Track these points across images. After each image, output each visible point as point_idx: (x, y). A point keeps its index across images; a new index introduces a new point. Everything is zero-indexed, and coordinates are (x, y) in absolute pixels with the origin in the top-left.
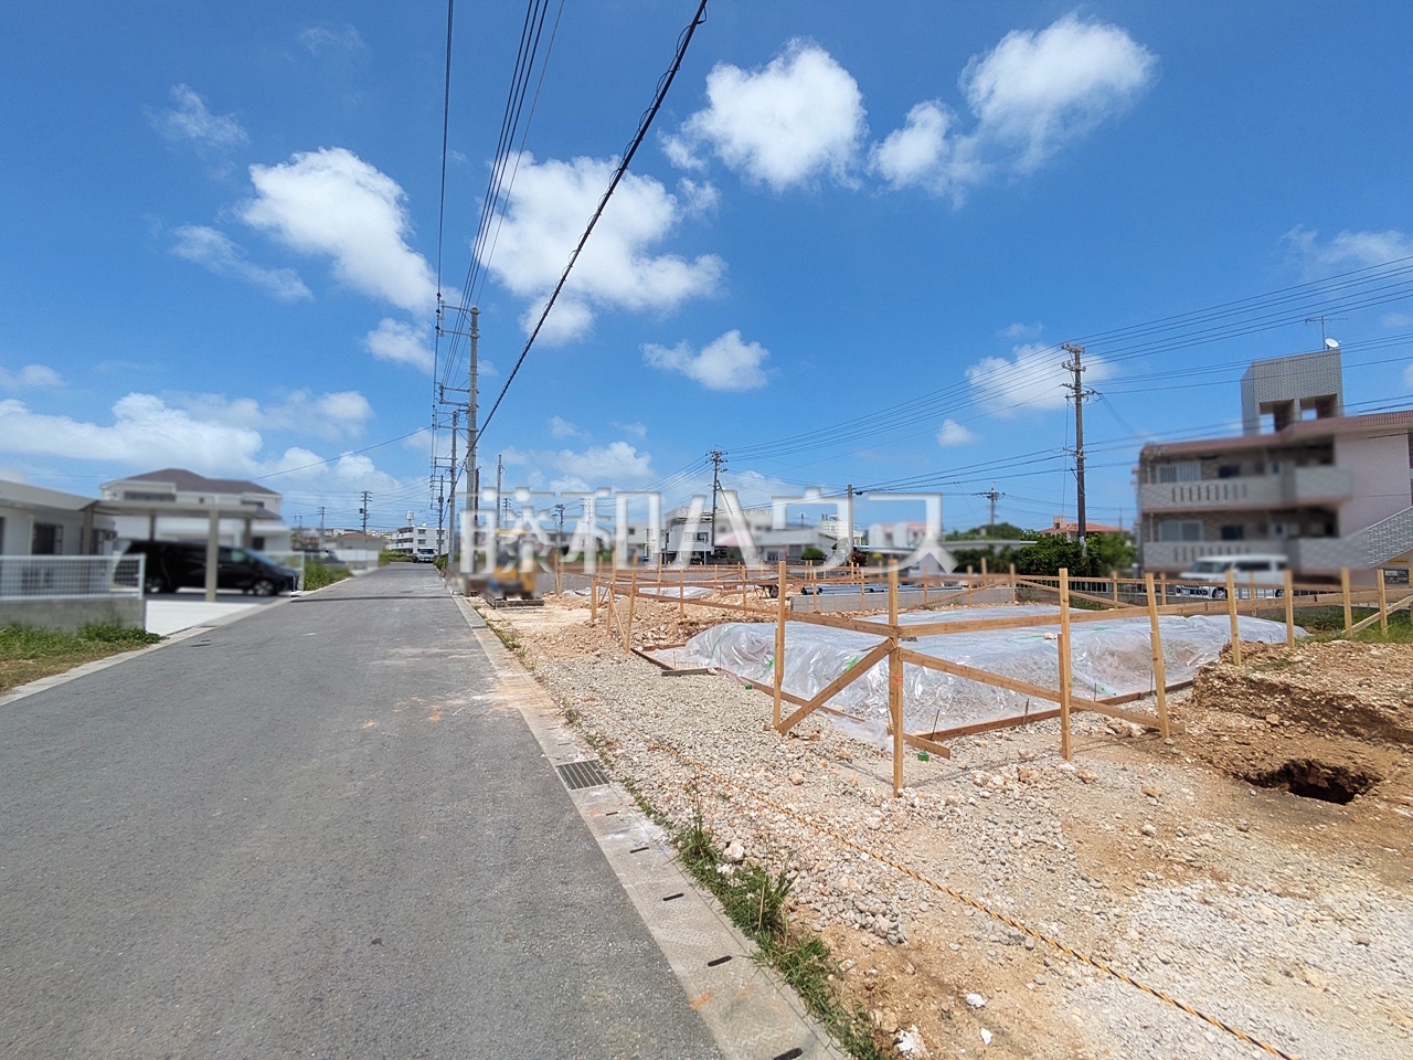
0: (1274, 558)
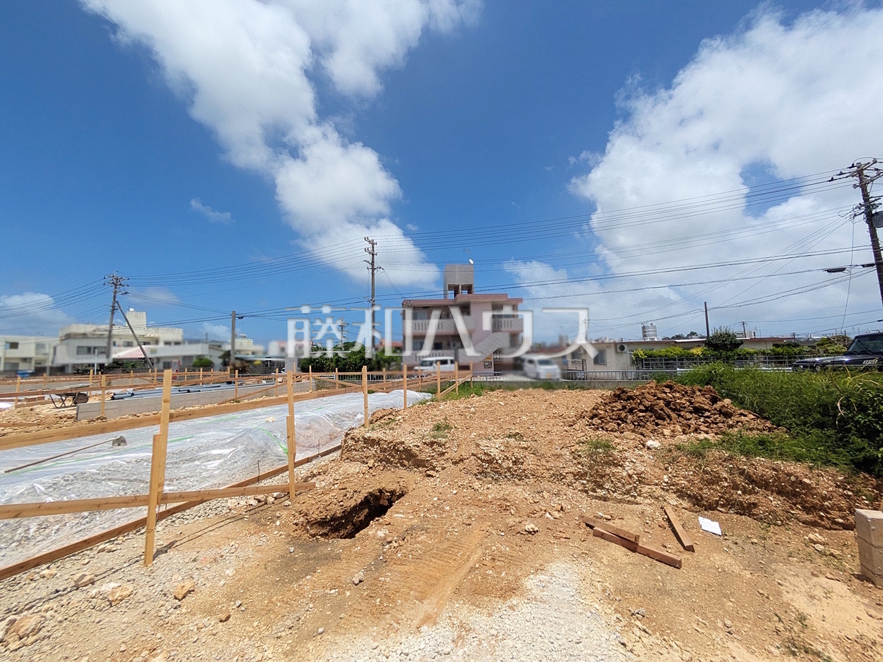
0: (449, 358)
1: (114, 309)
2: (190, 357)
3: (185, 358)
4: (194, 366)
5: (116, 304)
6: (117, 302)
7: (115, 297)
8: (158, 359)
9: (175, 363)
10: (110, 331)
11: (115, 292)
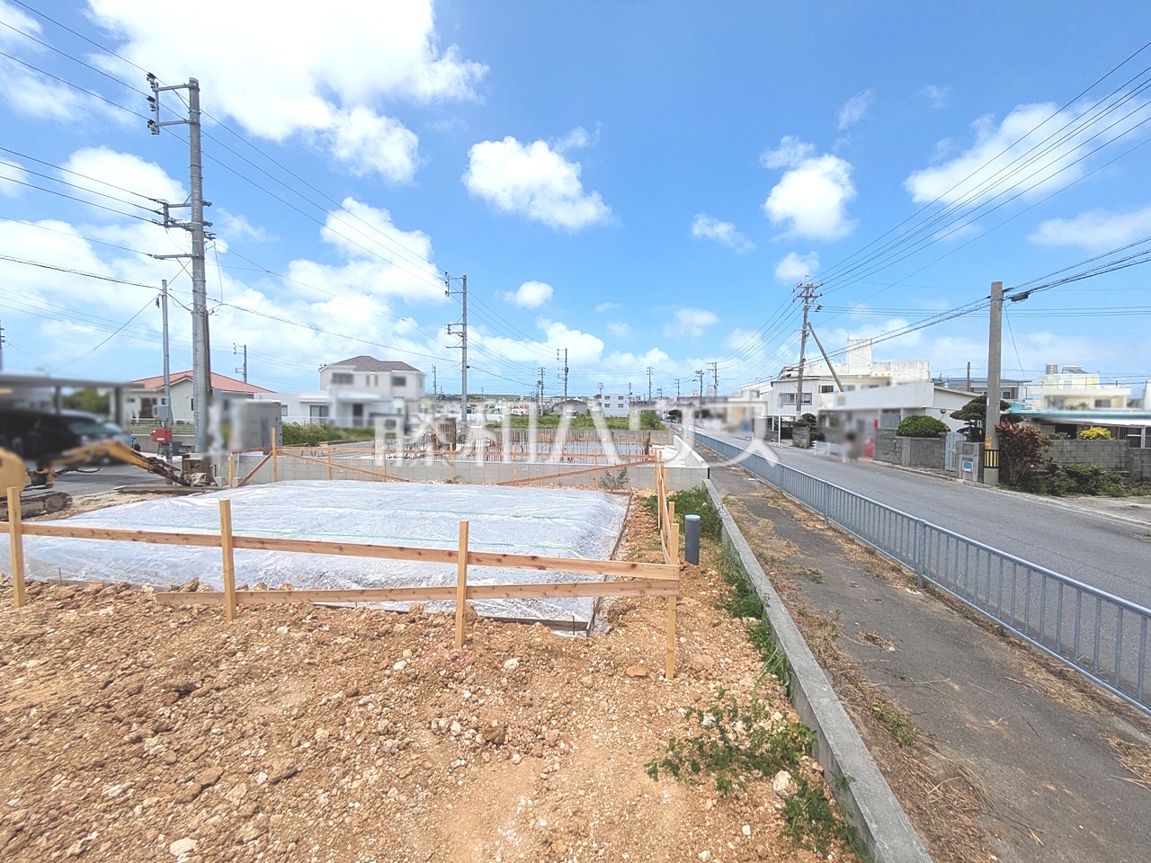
1: (805, 336)
5: (808, 328)
6: (809, 324)
7: (805, 317)
8: (850, 414)
9: (867, 426)
10: (801, 371)
11: (806, 309)
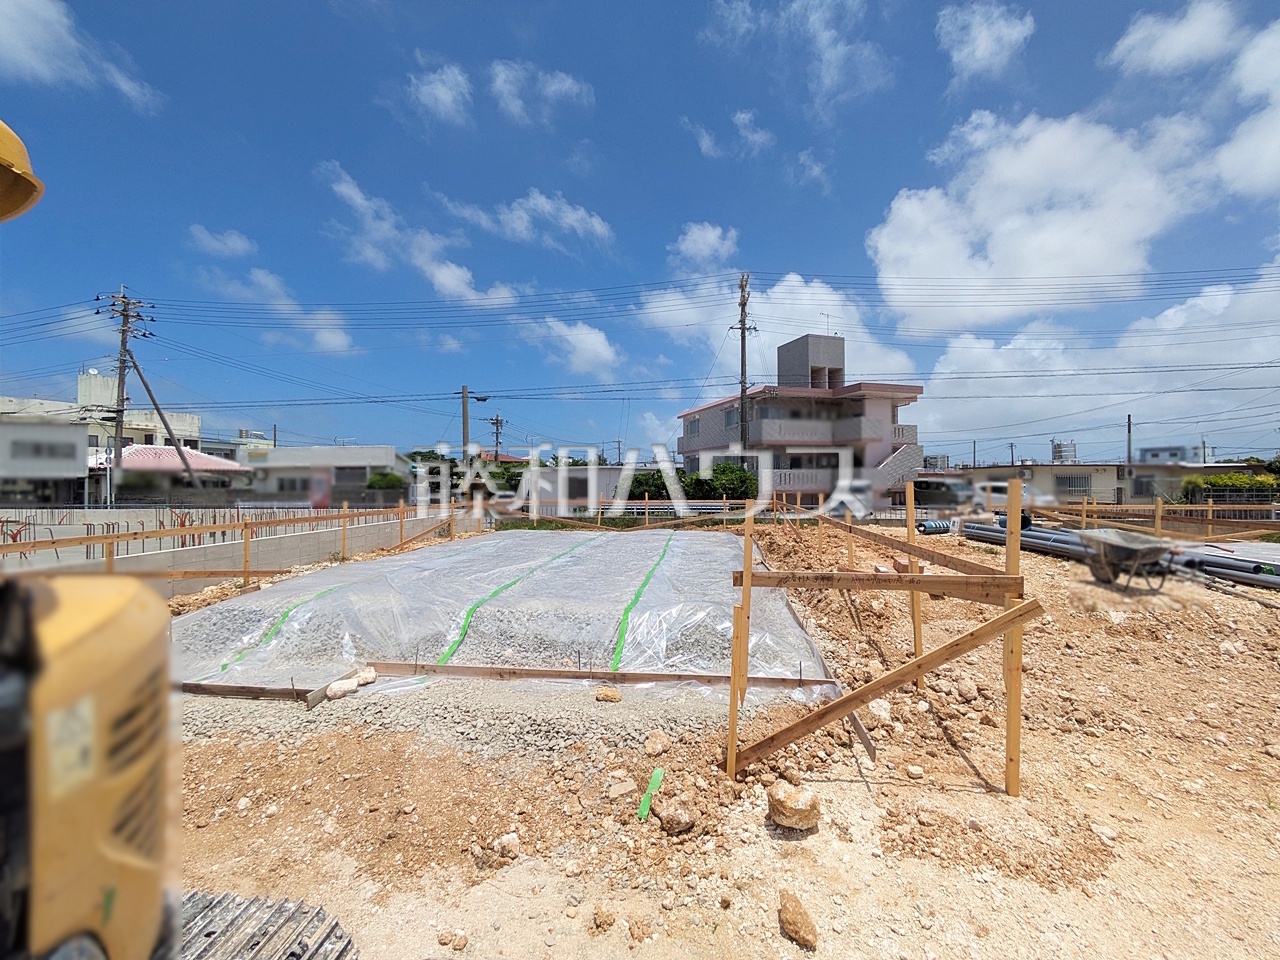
1: (123, 366)
2: (360, 471)
3: (341, 470)
4: (370, 487)
5: (128, 357)
7: (124, 342)
9: (320, 482)
11: (125, 331)
